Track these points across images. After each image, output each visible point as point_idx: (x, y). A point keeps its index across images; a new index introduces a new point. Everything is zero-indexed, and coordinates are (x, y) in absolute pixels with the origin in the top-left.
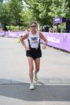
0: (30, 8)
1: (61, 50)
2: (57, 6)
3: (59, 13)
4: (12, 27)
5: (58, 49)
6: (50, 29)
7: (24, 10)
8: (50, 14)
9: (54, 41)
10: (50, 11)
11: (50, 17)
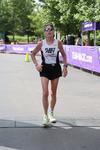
0: (45, 7)
1: (94, 73)
2: (88, 4)
3: (91, 15)
4: (16, 37)
5: (90, 72)
6: (77, 41)
7: (35, 10)
8: (76, 16)
9: (83, 60)
10: (76, 12)
11: (77, 21)
